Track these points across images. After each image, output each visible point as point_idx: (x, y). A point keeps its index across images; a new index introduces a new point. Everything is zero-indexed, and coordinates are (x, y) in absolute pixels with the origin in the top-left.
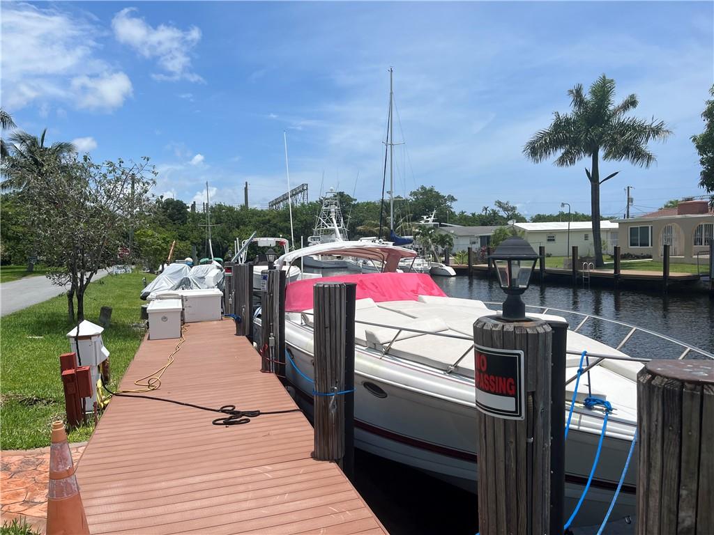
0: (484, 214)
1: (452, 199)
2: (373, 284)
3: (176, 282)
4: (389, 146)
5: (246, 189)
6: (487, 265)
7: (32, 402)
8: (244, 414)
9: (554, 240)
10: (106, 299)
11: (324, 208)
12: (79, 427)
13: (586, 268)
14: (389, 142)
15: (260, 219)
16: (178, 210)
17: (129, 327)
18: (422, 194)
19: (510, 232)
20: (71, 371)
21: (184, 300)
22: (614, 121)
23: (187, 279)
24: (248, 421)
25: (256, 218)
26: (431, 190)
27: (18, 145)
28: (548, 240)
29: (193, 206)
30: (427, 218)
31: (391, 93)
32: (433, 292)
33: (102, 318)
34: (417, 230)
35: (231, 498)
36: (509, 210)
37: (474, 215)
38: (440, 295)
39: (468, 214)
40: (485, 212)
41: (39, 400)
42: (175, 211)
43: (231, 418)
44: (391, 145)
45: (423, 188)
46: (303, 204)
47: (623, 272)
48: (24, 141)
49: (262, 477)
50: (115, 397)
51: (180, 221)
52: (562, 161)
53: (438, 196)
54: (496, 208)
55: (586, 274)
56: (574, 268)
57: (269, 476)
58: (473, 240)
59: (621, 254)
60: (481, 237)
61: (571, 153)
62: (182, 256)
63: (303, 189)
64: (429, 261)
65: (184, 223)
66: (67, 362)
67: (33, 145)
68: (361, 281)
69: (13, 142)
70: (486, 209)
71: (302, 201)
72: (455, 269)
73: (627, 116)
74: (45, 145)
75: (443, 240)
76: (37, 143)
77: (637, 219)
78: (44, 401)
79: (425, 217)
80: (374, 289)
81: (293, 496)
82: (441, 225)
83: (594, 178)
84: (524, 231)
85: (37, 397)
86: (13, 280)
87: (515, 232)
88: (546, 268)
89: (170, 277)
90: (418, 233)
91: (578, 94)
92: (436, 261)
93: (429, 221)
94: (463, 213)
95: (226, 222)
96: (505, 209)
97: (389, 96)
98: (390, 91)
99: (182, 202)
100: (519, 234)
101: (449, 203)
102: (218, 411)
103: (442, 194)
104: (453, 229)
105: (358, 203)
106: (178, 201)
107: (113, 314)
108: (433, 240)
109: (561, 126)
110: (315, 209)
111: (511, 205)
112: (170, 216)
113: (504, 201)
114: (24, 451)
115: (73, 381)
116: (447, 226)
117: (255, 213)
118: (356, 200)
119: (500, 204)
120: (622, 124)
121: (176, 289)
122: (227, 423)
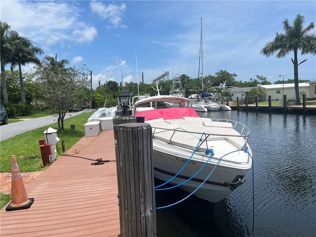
0: (250, 81)
1: (235, 75)
2: (166, 113)
3: (100, 115)
4: (201, 53)
5: (143, 75)
6: (245, 105)
7: (33, 158)
8: (103, 161)
9: (280, 92)
10: (78, 122)
11: (174, 82)
12: (46, 166)
13: (290, 105)
14: (201, 51)
15: (148, 88)
16: (114, 86)
17: (82, 133)
18: (221, 74)
19: (258, 90)
20: (43, 145)
21: (102, 121)
22: (304, 35)
23: (105, 113)
24: (104, 163)
25: (147, 88)
26: (225, 72)
27: (47, 61)
28: (277, 93)
29: (121, 84)
30: (222, 84)
31: (202, 29)
32: (192, 115)
33: (71, 129)
34: (215, 90)
35: (83, 186)
36: (263, 79)
37: (246, 82)
38: (196, 116)
39: (243, 82)
40: (251, 80)
41: (36, 157)
42: (113, 86)
43: (98, 163)
44: (202, 52)
45: (221, 71)
46: (166, 81)
47: (307, 106)
48: (49, 59)
49: (97, 180)
50: (62, 156)
51: (115, 90)
52: (279, 55)
53: (228, 74)
54: (257, 79)
55: (290, 108)
56: (284, 105)
57: (100, 180)
58: (243, 94)
59: (306, 98)
60: (246, 92)
61: (283, 51)
62: (115, 105)
63: (167, 74)
64: (219, 104)
65: (117, 91)
66: (42, 142)
67: (52, 60)
68: (162, 111)
69: (44, 60)
70: (251, 79)
71: (166, 80)
72: (231, 107)
73: (310, 33)
74: (57, 61)
75: (227, 94)
76: (54, 60)
77: (312, 82)
78: (38, 158)
79: (221, 84)
80: (166, 114)
81: (103, 186)
82: (228, 88)
83: (295, 63)
84: (265, 89)
85: (35, 156)
86: (46, 116)
87: (260, 89)
88: (272, 106)
89: (99, 113)
90: (215, 92)
91: (286, 23)
92: (222, 104)
93: (224, 86)
94: (241, 82)
95: (134, 90)
96: (261, 79)
97: (201, 30)
98: (201, 28)
99: (115, 82)
100: (262, 90)
101: (233, 77)
102: (95, 160)
103: (230, 73)
104: (233, 90)
105: (191, 79)
106: (114, 82)
107: (76, 128)
108: (222, 94)
109: (279, 39)
110: (170, 82)
111: (264, 77)
112: (111, 88)
113: (260, 75)
114: (25, 173)
115: (44, 149)
116: (231, 88)
117: (147, 86)
118: (190, 78)
119: (258, 77)
120: (308, 37)
121: (100, 117)
122: (96, 164)
